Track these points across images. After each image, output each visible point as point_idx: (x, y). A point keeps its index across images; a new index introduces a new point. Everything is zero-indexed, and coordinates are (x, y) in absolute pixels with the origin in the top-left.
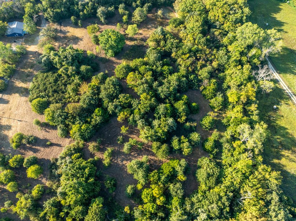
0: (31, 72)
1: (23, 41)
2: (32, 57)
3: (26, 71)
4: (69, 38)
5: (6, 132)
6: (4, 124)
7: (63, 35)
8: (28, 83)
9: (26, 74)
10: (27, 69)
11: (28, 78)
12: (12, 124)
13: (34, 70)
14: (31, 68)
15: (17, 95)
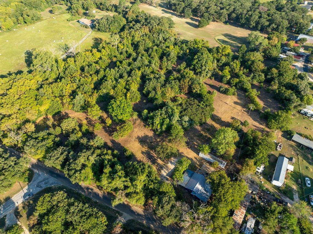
0: (203, 131)
1: (198, 169)
2: (196, 145)
3: (207, 134)
4: (148, 145)
5: (239, 101)
6: (240, 106)
7: (151, 152)
8: (210, 124)
9: (209, 132)
10: (206, 136)
11: (208, 128)
12: (233, 104)
13: (200, 131)
14: (202, 135)
15: (223, 120)
